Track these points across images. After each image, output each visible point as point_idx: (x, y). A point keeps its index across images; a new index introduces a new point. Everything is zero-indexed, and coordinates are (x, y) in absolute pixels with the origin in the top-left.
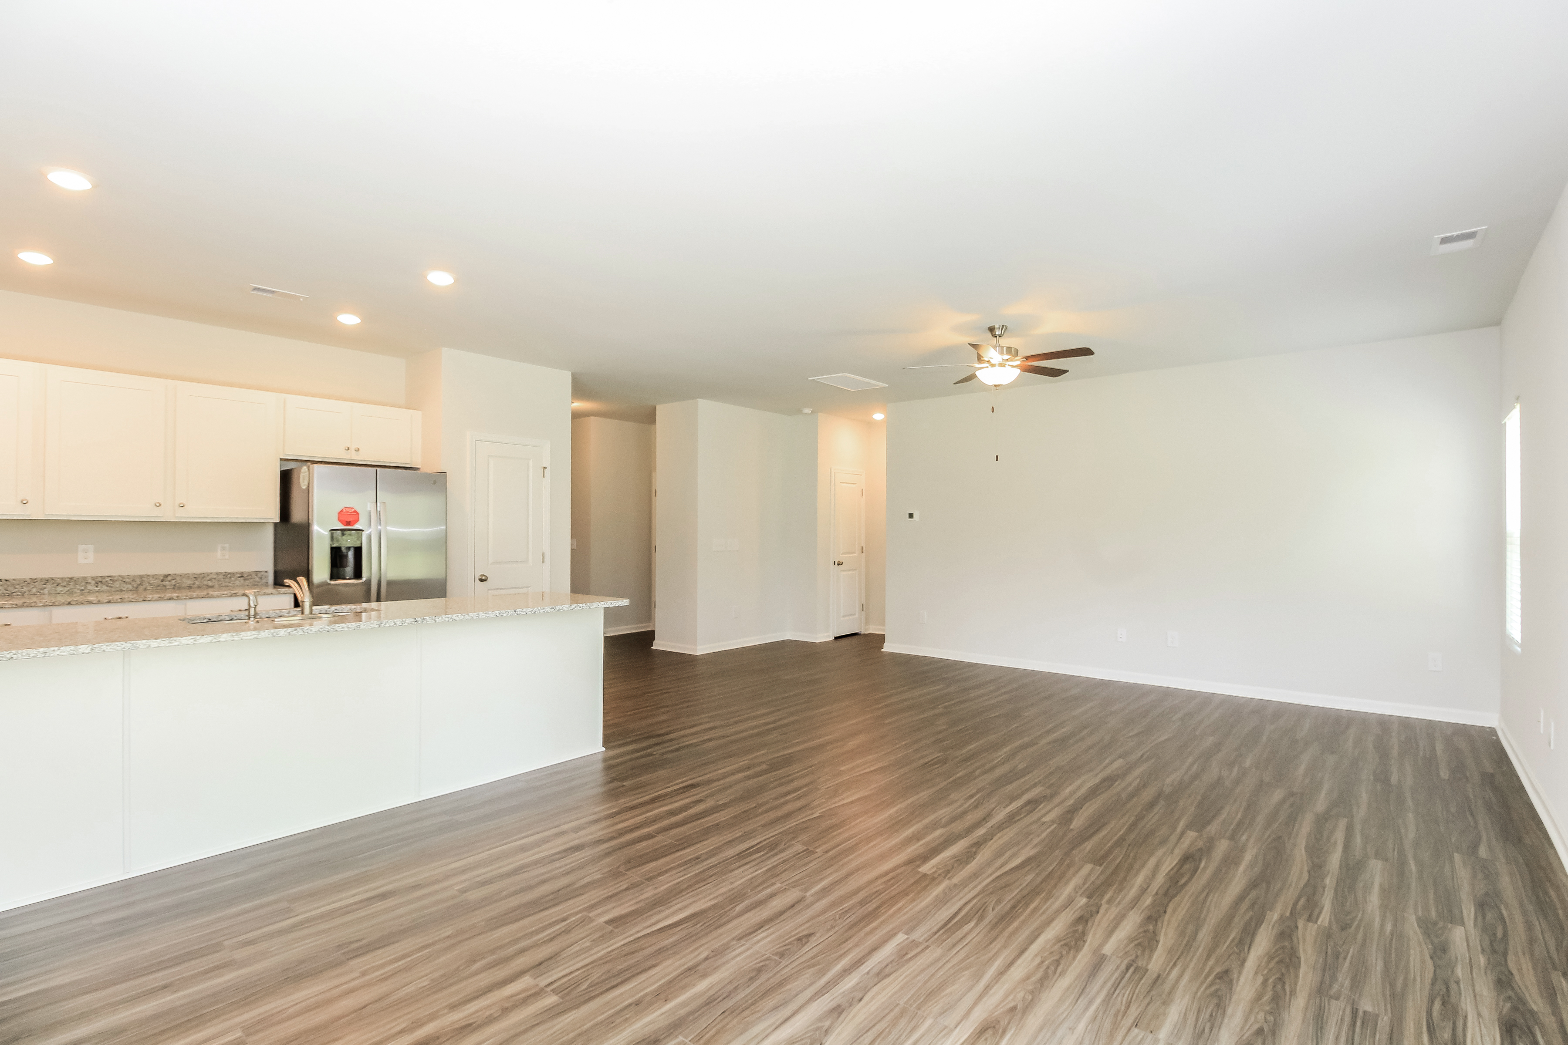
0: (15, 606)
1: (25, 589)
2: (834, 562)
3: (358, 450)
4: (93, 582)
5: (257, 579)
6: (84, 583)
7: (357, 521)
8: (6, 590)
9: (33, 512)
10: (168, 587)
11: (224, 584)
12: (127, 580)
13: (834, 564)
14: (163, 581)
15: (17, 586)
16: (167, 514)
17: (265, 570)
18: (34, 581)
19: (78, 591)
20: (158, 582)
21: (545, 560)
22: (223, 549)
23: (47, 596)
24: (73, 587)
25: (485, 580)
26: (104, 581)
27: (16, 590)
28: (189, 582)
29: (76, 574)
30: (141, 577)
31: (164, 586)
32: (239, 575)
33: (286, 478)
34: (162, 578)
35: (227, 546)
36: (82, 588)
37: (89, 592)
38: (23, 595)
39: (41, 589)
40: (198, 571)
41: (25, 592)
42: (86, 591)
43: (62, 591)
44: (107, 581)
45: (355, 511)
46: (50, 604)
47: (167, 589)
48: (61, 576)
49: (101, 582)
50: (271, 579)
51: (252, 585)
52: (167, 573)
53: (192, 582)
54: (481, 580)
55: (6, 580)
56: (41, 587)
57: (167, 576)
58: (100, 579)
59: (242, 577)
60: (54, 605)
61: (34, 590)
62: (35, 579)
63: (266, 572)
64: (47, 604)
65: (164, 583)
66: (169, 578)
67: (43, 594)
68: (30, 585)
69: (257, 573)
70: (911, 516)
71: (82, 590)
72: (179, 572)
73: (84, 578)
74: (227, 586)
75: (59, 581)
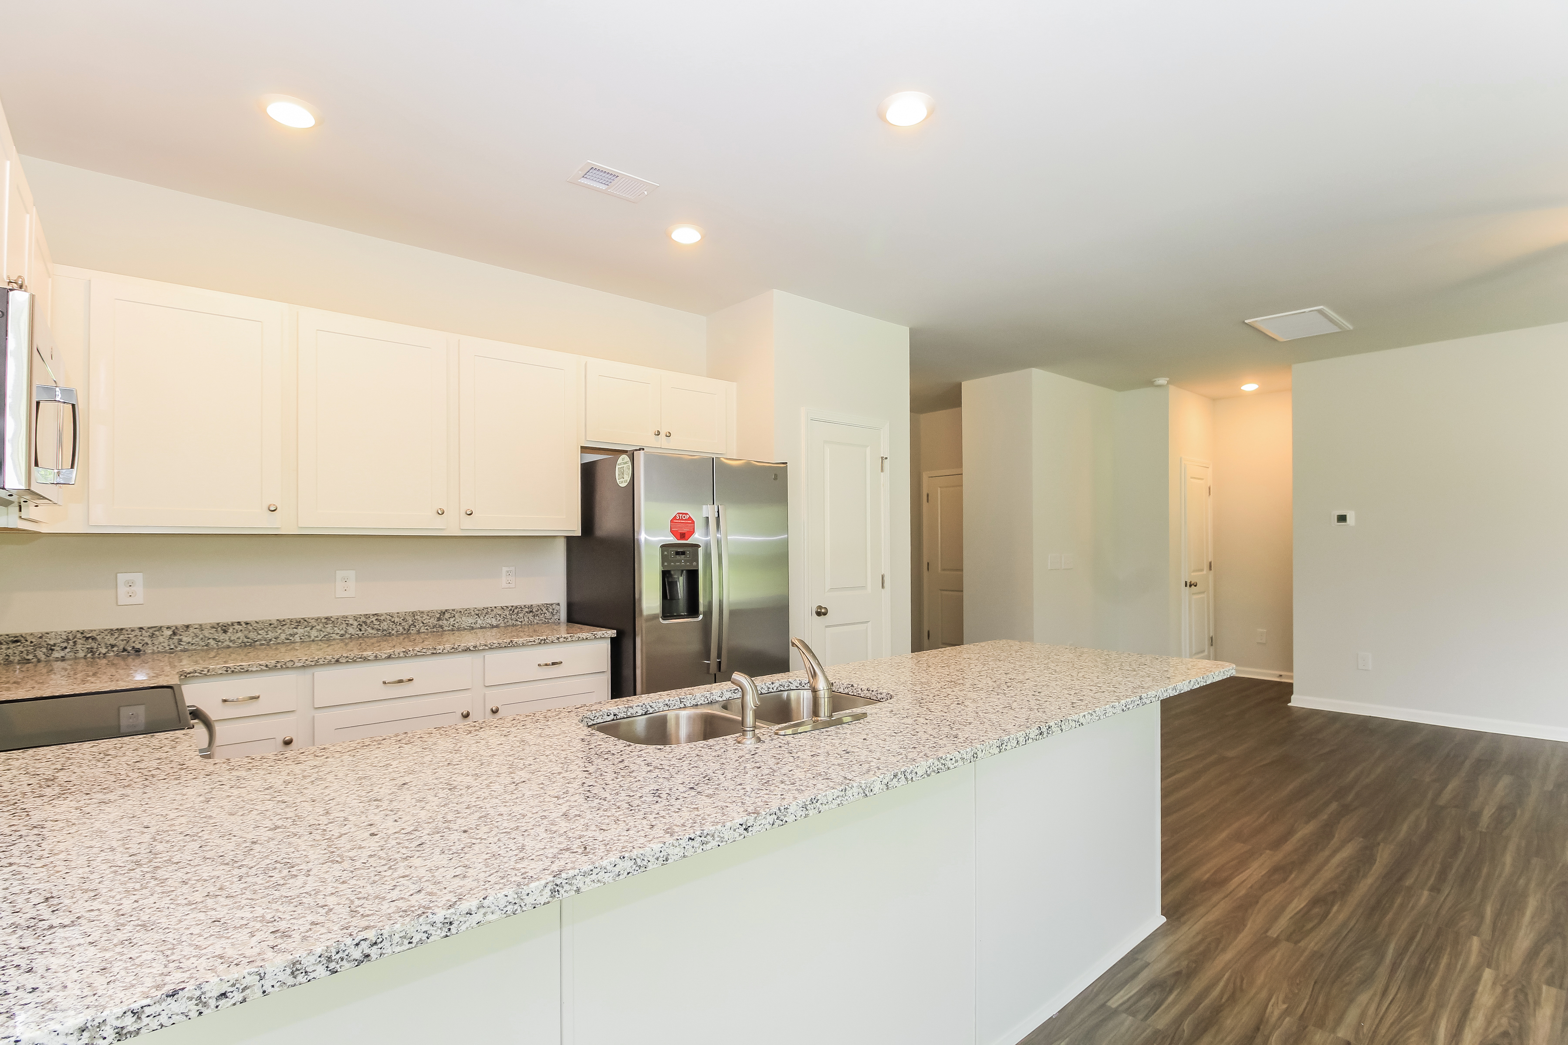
0: (265, 668)
1: (271, 635)
2: (1186, 582)
3: (669, 435)
4: (356, 623)
5: (548, 615)
6: (344, 626)
7: (692, 532)
8: (246, 637)
9: (284, 524)
10: (446, 628)
11: (510, 622)
12: (397, 620)
13: (1186, 586)
14: (439, 619)
15: (260, 632)
16: (452, 526)
17: (557, 602)
18: (282, 623)
19: (338, 637)
20: (433, 621)
21: (886, 584)
22: (508, 573)
23: (298, 644)
24: (331, 631)
25: (825, 614)
26: (368, 622)
27: (259, 637)
28: (471, 620)
29: (335, 612)
30: (414, 614)
31: (441, 627)
32: (527, 610)
33: (589, 473)
34: (438, 616)
35: (512, 568)
36: (343, 632)
37: (351, 638)
38: (268, 645)
39: (291, 635)
40: (480, 606)
41: (271, 640)
42: (348, 636)
43: (317, 637)
44: (372, 621)
45: (690, 518)
46: (313, 664)
47: (445, 631)
48: (316, 616)
49: (365, 622)
50: (563, 615)
51: (543, 623)
52: (444, 608)
53: (474, 621)
54: (819, 614)
55: (247, 624)
56: (291, 631)
57: (443, 613)
58: (363, 619)
59: (531, 612)
60: (317, 664)
61: (283, 636)
62: (284, 621)
63: (558, 604)
64: (307, 662)
65: (441, 623)
66: (447, 615)
67: (294, 642)
68: (277, 629)
69: (547, 606)
70: (1342, 518)
71: (342, 635)
72: (457, 607)
73: (345, 617)
74: (513, 625)
75: (313, 623)
